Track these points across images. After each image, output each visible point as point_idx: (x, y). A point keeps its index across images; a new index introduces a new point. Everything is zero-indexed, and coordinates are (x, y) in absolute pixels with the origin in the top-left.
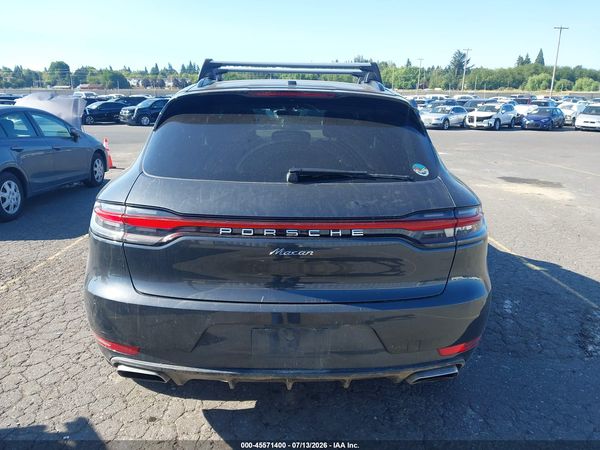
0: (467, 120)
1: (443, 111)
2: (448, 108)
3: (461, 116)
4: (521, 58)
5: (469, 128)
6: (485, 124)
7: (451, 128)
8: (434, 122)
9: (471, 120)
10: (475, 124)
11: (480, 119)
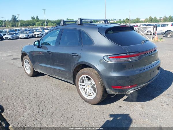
0: (34, 35)
1: (26, 33)
2: (28, 32)
3: (32, 34)
4: (32, 18)
5: (35, 37)
6: (39, 36)
7: (30, 38)
8: (25, 36)
9: (35, 35)
10: (36, 36)
11: (38, 35)
